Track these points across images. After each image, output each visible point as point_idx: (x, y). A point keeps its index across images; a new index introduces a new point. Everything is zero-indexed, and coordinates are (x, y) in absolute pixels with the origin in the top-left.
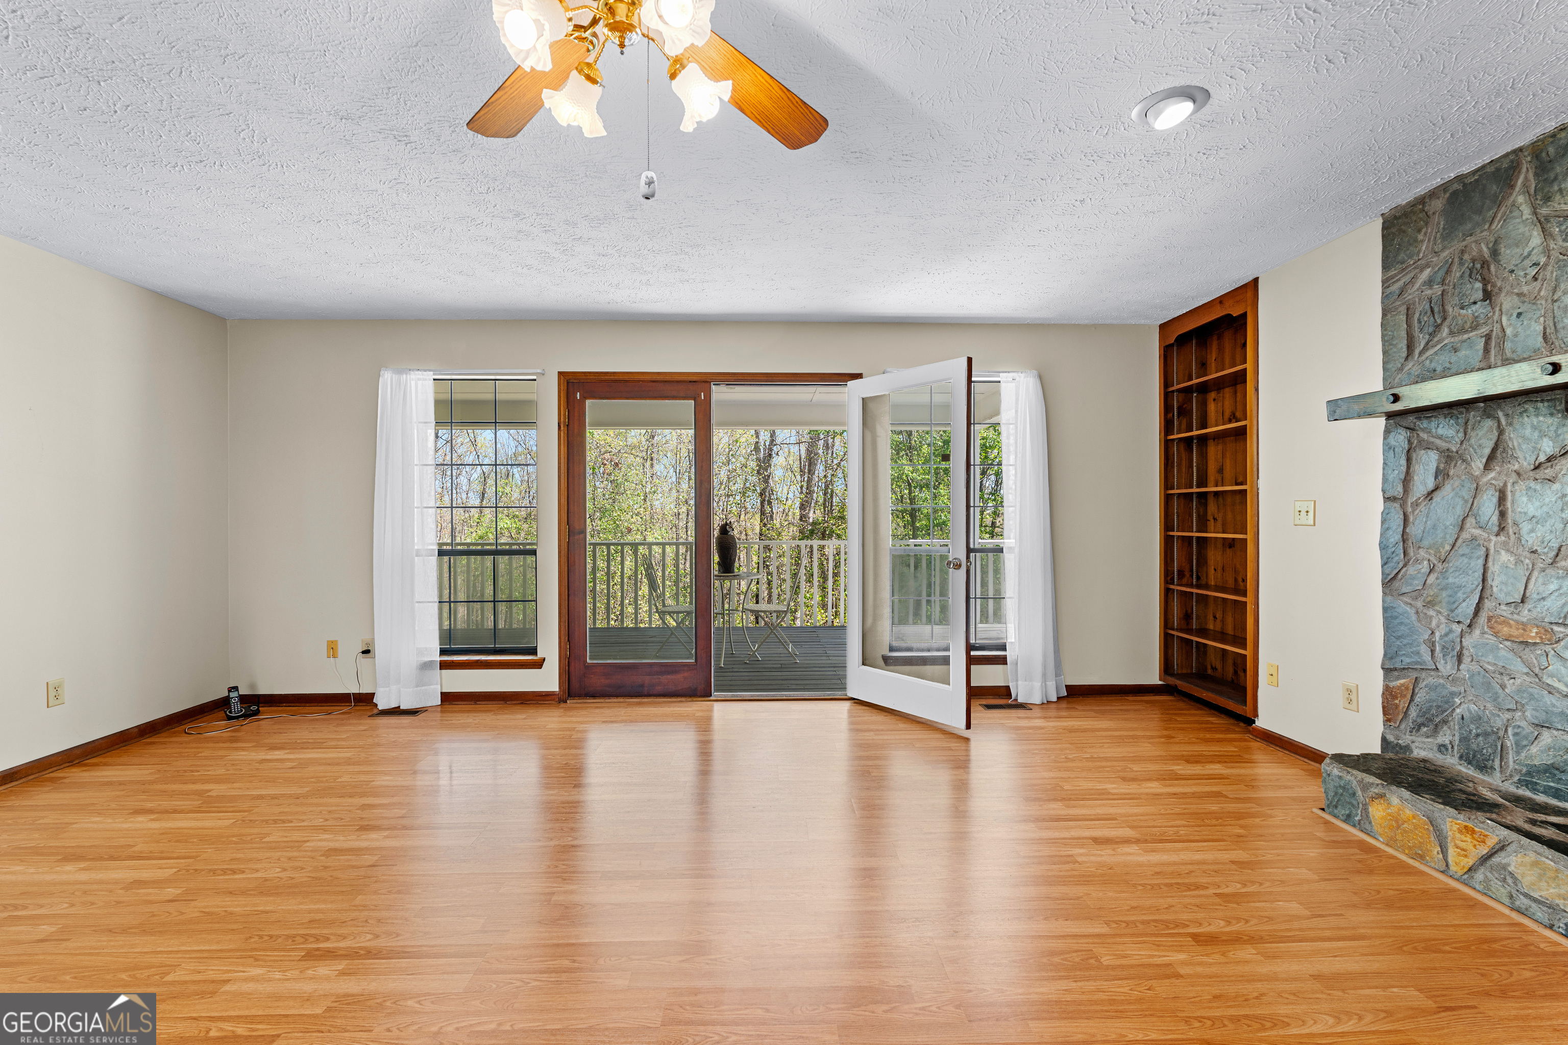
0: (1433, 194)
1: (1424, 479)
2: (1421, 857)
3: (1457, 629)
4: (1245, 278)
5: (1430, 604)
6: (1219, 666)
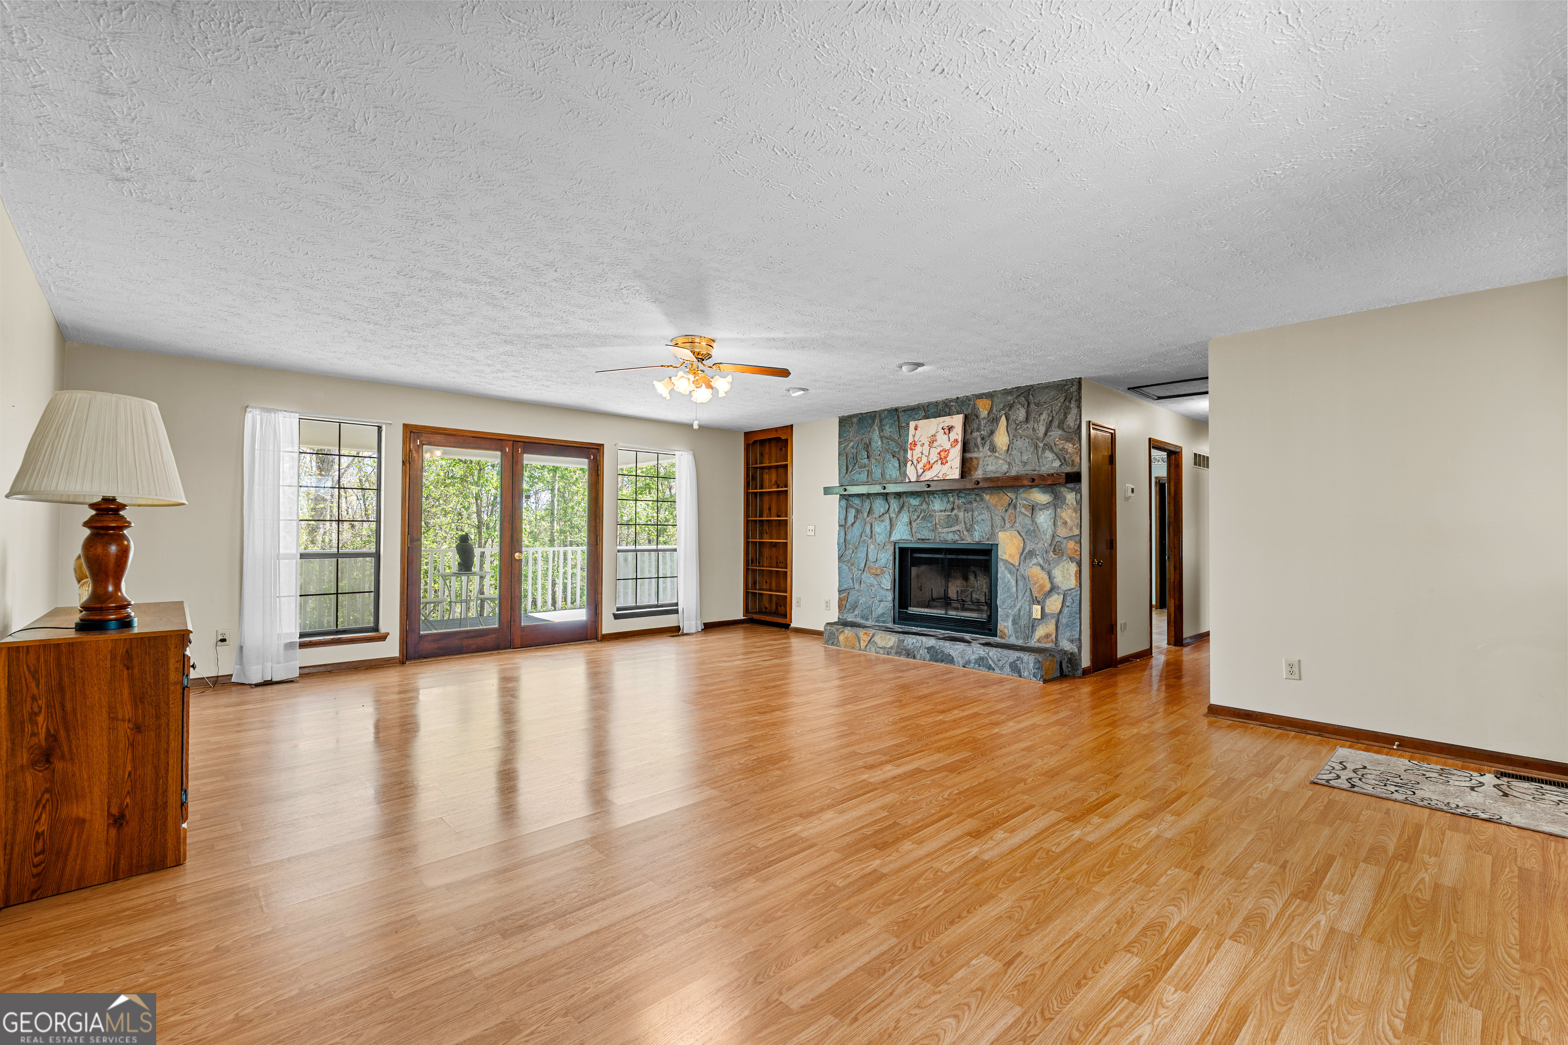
0: (854, 416)
1: (851, 519)
2: (854, 648)
3: (860, 572)
4: (787, 423)
5: (852, 565)
6: (767, 606)
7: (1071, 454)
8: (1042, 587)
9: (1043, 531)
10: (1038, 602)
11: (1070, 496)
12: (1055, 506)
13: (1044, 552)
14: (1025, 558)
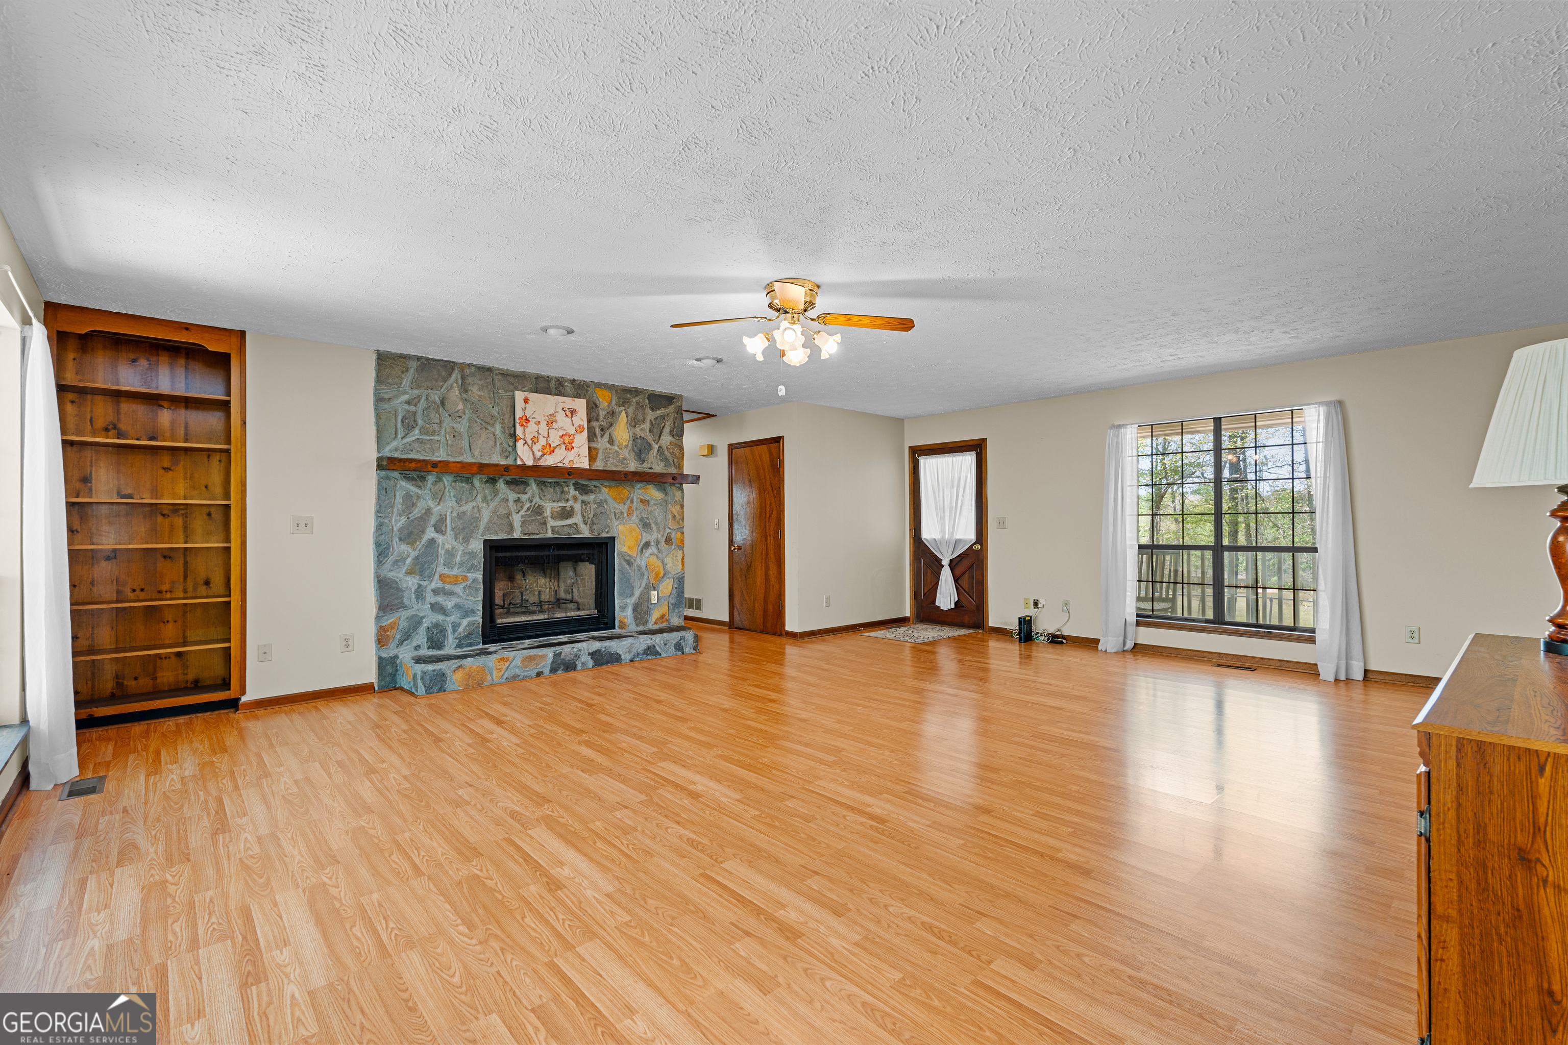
0: (401, 355)
5: (408, 574)
7: (678, 459)
8: (657, 574)
9: (657, 524)
10: (654, 588)
11: (678, 494)
12: (666, 501)
13: (657, 542)
14: (642, 549)
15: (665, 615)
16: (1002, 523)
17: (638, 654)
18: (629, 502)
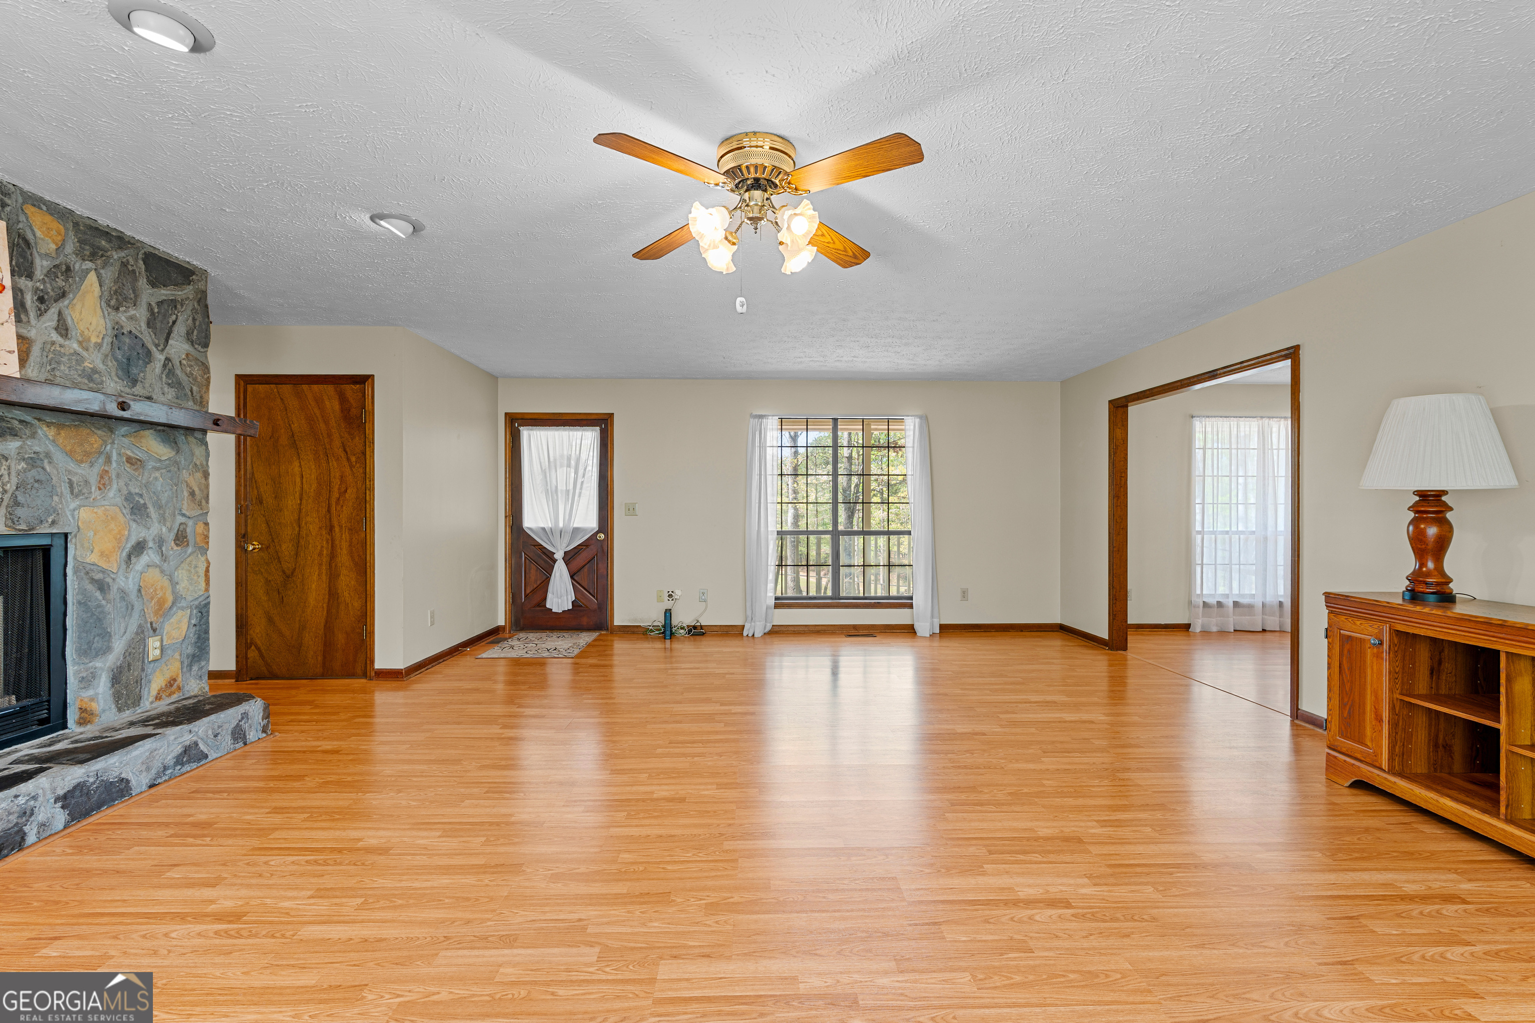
7: (200, 386)
8: (161, 603)
9: (159, 507)
10: (154, 630)
11: (199, 451)
12: (177, 463)
13: (160, 542)
14: (129, 557)
15: (175, 680)
16: (631, 510)
17: (165, 768)
18: (101, 460)
